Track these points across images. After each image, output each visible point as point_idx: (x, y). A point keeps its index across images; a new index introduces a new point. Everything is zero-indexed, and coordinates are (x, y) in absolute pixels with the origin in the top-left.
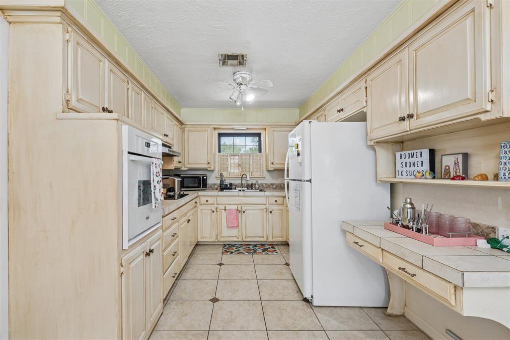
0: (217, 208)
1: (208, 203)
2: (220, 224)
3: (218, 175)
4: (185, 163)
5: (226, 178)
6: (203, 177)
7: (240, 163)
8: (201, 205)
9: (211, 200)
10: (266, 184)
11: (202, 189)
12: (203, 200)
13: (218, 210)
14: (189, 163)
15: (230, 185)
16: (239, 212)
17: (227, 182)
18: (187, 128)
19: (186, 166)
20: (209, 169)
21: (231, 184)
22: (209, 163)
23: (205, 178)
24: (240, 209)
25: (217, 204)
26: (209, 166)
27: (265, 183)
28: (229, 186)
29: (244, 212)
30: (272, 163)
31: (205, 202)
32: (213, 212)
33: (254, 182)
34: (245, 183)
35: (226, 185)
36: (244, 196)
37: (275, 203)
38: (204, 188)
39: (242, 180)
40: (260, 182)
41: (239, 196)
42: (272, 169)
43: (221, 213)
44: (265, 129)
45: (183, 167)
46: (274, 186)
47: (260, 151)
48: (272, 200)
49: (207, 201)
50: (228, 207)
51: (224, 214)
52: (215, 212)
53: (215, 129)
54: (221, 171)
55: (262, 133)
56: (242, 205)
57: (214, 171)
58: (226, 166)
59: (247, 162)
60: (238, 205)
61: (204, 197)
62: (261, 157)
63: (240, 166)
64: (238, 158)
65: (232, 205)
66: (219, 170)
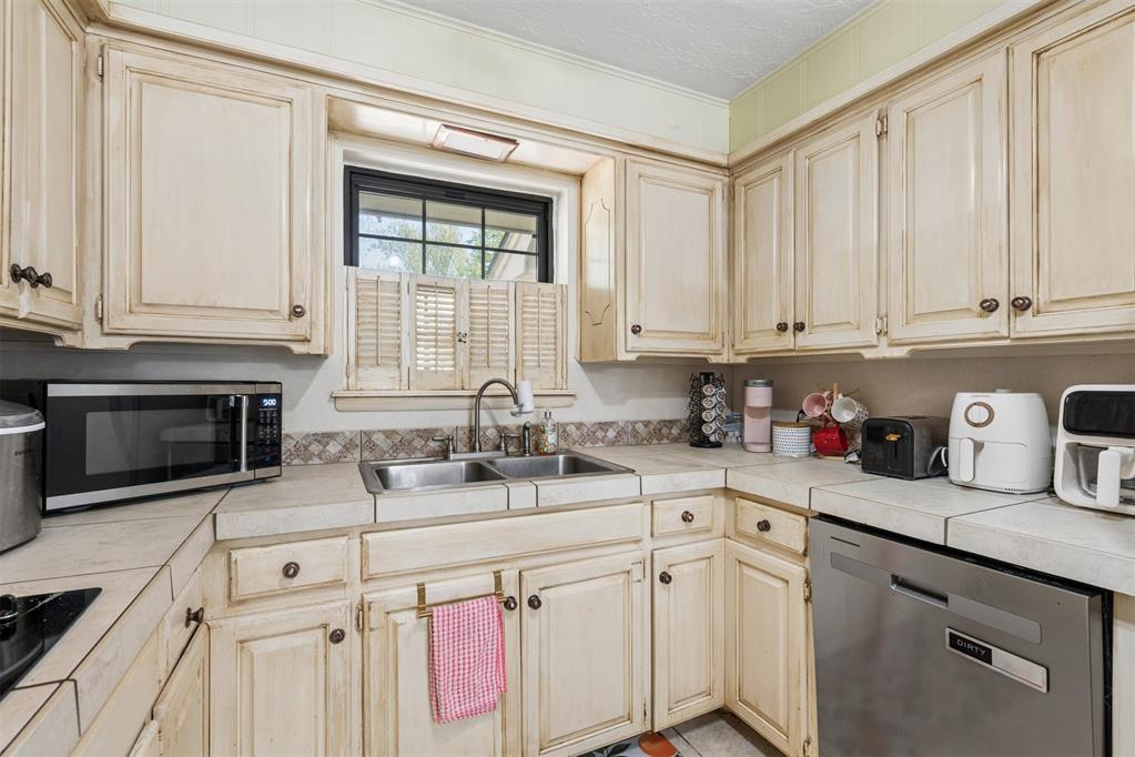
0: (362, 609)
1: (297, 581)
2: (382, 706)
3: (340, 385)
4: (110, 300)
6: (256, 400)
7: (464, 328)
8: (241, 602)
9: (318, 560)
10: (579, 426)
11: (250, 475)
12: (259, 567)
13: (374, 618)
14: (141, 304)
16: (509, 604)
18: (129, 58)
19: (114, 323)
20: (298, 348)
22: (297, 312)
23: (272, 402)
24: (510, 590)
25: (365, 581)
26: (299, 327)
27: (575, 420)
29: (534, 602)
30: (636, 330)
31: (275, 580)
32: (337, 637)
34: (490, 423)
36: (538, 511)
37: (682, 525)
38: (261, 473)
39: (476, 409)
41: (509, 513)
42: (632, 357)
43: (392, 633)
44: (580, 178)
45: (90, 325)
46: (611, 434)
48: (669, 516)
49: (290, 570)
50: (437, 590)
51: (412, 635)
52: (352, 637)
53: (334, 128)
54: (361, 361)
55: (559, 195)
56: (522, 564)
57: (326, 357)
58: (393, 341)
59: (497, 324)
60: (502, 561)
61: (265, 541)
62: (559, 304)
63: (460, 340)
64: (452, 300)
65: (463, 572)
66: (353, 359)
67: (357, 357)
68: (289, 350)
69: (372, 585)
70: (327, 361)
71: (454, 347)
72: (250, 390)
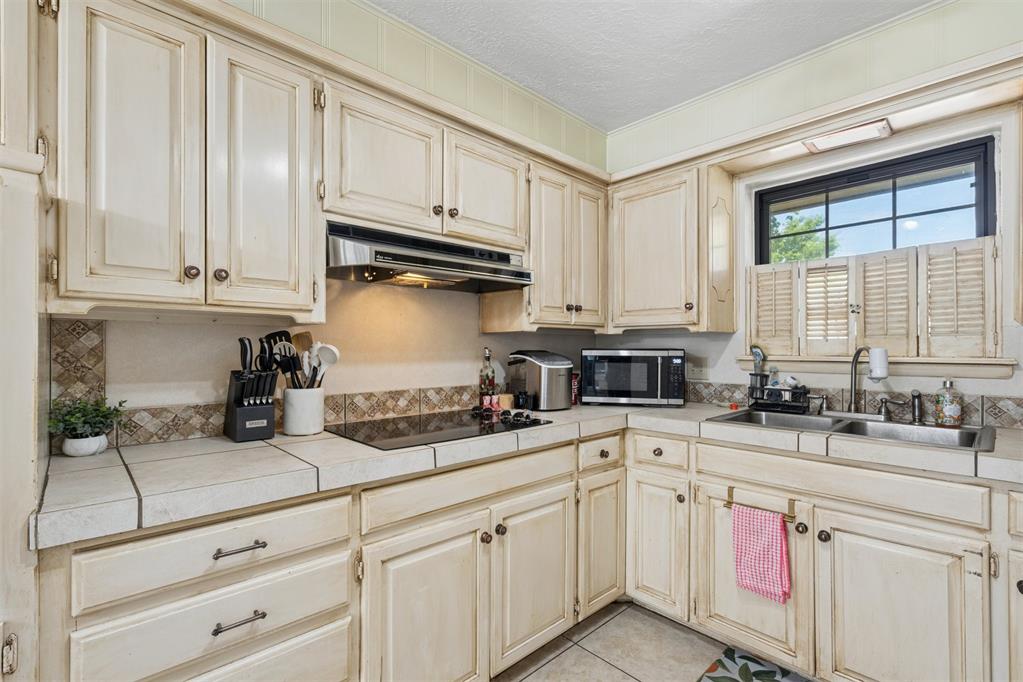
0: (696, 488)
1: (661, 459)
3: (743, 352)
5: (779, 366)
6: (669, 359)
8: (639, 462)
9: (674, 452)
11: (664, 401)
12: (646, 445)
13: (701, 497)
15: (794, 395)
16: (801, 529)
17: (785, 380)
19: (618, 321)
20: (692, 329)
21: (800, 393)
22: (689, 307)
23: (679, 361)
24: (802, 518)
25: (699, 472)
26: (693, 315)
28: (787, 396)
29: (825, 537)
31: (650, 455)
32: (681, 499)
33: (930, 386)
34: (876, 387)
35: (778, 393)
38: (671, 401)
39: (854, 374)
40: (972, 388)
41: (797, 453)
43: (710, 510)
45: (610, 323)
47: (987, 226)
49: (658, 452)
50: (742, 495)
51: (724, 520)
52: (689, 502)
53: (733, 175)
54: (761, 334)
55: (999, 129)
56: (817, 501)
57: (734, 333)
58: (786, 317)
59: (895, 292)
60: (799, 493)
61: (650, 433)
62: (989, 261)
63: (853, 312)
64: (846, 276)
65: (765, 490)
66: (754, 332)
67: (758, 331)
68: (687, 330)
69: (701, 477)
70: (734, 336)
71: (847, 318)
72: (665, 354)
